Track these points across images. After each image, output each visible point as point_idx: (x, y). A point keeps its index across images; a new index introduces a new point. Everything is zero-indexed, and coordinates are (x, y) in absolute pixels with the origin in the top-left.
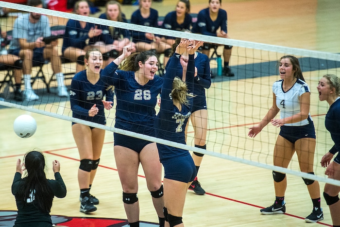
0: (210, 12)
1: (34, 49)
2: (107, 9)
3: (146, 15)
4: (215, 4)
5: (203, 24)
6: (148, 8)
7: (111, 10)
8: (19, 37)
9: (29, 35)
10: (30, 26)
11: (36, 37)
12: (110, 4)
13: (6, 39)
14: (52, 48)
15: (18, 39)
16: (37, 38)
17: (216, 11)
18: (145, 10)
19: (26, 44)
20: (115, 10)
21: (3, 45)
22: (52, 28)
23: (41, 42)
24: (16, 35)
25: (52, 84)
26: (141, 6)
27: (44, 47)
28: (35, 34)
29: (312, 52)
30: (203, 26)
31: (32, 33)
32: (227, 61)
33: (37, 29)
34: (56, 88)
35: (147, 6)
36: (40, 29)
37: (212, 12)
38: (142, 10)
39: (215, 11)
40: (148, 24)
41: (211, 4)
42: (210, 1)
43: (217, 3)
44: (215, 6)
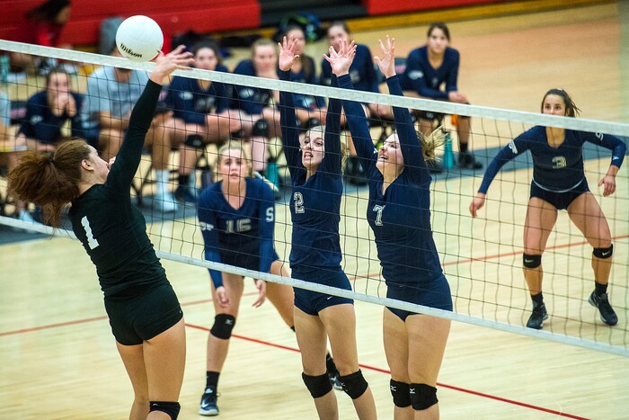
0: (430, 53)
2: (254, 54)
4: (438, 41)
7: (262, 57)
12: (261, 44)
17: (439, 51)
19: (111, 120)
20: (271, 56)
25: (147, 190)
29: (612, 126)
30: (419, 78)
32: (464, 140)
34: (152, 196)
37: (434, 53)
39: (437, 51)
41: (432, 40)
42: (429, 34)
43: (442, 38)
44: (438, 43)
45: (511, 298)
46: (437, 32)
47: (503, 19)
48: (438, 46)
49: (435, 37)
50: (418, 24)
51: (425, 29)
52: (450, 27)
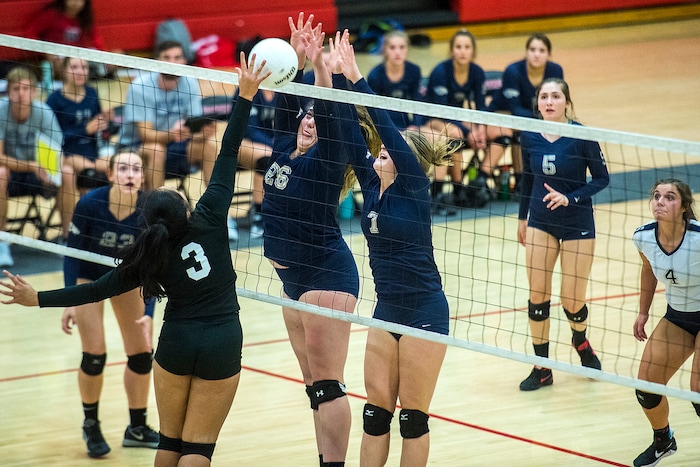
0: (529, 68)
1: (169, 143)
3: (395, 76)
4: (537, 53)
5: (513, 93)
6: (400, 63)
8: (138, 117)
9: (157, 115)
10: (158, 96)
11: (171, 118)
13: (111, 123)
14: (204, 141)
15: (134, 124)
16: (174, 122)
17: (538, 65)
18: (395, 66)
19: (151, 134)
21: (106, 135)
22: (205, 101)
23: (183, 129)
24: (131, 115)
26: (386, 58)
27: (188, 140)
28: (169, 113)
30: (514, 96)
31: (163, 111)
33: (173, 102)
35: (398, 58)
36: (180, 102)
37: (533, 68)
38: (389, 65)
40: (400, 93)
41: (530, 53)
42: (528, 46)
43: (542, 50)
44: (537, 57)
45: (619, 346)
46: (537, 43)
47: (612, 29)
48: (537, 58)
49: (533, 49)
50: (516, 34)
51: (524, 40)
52: (551, 37)
